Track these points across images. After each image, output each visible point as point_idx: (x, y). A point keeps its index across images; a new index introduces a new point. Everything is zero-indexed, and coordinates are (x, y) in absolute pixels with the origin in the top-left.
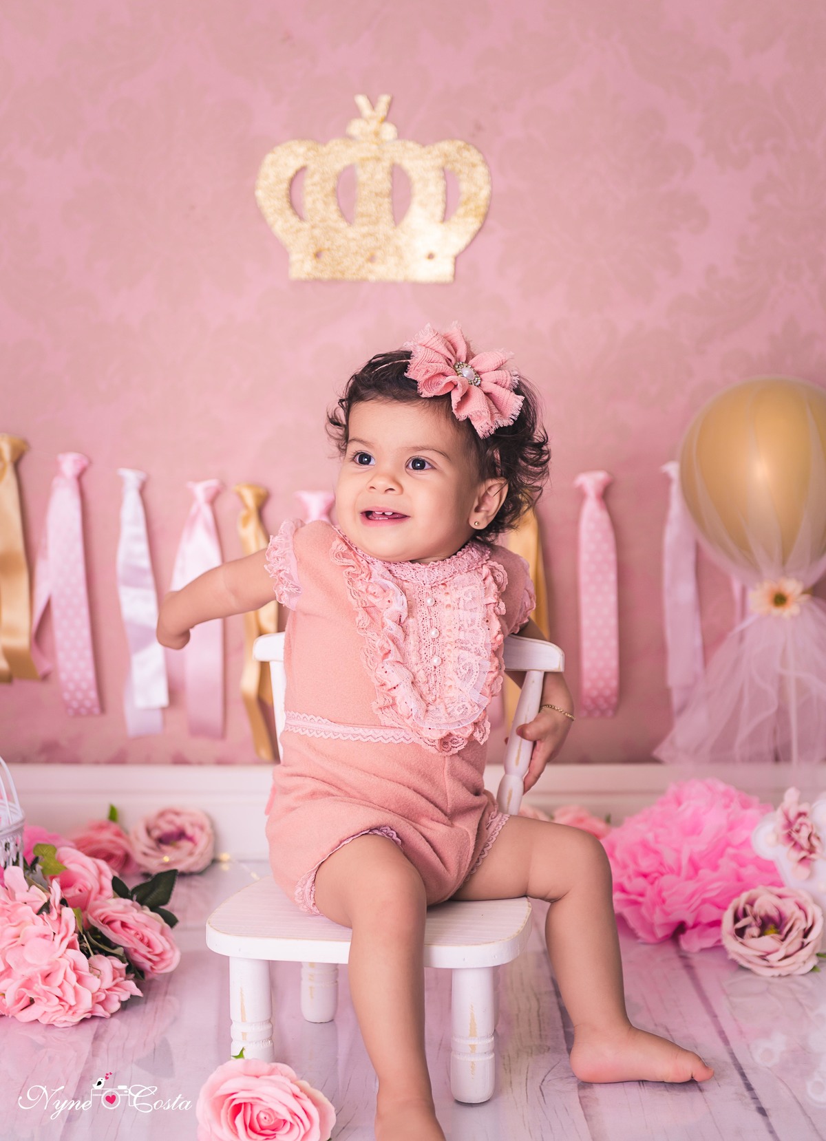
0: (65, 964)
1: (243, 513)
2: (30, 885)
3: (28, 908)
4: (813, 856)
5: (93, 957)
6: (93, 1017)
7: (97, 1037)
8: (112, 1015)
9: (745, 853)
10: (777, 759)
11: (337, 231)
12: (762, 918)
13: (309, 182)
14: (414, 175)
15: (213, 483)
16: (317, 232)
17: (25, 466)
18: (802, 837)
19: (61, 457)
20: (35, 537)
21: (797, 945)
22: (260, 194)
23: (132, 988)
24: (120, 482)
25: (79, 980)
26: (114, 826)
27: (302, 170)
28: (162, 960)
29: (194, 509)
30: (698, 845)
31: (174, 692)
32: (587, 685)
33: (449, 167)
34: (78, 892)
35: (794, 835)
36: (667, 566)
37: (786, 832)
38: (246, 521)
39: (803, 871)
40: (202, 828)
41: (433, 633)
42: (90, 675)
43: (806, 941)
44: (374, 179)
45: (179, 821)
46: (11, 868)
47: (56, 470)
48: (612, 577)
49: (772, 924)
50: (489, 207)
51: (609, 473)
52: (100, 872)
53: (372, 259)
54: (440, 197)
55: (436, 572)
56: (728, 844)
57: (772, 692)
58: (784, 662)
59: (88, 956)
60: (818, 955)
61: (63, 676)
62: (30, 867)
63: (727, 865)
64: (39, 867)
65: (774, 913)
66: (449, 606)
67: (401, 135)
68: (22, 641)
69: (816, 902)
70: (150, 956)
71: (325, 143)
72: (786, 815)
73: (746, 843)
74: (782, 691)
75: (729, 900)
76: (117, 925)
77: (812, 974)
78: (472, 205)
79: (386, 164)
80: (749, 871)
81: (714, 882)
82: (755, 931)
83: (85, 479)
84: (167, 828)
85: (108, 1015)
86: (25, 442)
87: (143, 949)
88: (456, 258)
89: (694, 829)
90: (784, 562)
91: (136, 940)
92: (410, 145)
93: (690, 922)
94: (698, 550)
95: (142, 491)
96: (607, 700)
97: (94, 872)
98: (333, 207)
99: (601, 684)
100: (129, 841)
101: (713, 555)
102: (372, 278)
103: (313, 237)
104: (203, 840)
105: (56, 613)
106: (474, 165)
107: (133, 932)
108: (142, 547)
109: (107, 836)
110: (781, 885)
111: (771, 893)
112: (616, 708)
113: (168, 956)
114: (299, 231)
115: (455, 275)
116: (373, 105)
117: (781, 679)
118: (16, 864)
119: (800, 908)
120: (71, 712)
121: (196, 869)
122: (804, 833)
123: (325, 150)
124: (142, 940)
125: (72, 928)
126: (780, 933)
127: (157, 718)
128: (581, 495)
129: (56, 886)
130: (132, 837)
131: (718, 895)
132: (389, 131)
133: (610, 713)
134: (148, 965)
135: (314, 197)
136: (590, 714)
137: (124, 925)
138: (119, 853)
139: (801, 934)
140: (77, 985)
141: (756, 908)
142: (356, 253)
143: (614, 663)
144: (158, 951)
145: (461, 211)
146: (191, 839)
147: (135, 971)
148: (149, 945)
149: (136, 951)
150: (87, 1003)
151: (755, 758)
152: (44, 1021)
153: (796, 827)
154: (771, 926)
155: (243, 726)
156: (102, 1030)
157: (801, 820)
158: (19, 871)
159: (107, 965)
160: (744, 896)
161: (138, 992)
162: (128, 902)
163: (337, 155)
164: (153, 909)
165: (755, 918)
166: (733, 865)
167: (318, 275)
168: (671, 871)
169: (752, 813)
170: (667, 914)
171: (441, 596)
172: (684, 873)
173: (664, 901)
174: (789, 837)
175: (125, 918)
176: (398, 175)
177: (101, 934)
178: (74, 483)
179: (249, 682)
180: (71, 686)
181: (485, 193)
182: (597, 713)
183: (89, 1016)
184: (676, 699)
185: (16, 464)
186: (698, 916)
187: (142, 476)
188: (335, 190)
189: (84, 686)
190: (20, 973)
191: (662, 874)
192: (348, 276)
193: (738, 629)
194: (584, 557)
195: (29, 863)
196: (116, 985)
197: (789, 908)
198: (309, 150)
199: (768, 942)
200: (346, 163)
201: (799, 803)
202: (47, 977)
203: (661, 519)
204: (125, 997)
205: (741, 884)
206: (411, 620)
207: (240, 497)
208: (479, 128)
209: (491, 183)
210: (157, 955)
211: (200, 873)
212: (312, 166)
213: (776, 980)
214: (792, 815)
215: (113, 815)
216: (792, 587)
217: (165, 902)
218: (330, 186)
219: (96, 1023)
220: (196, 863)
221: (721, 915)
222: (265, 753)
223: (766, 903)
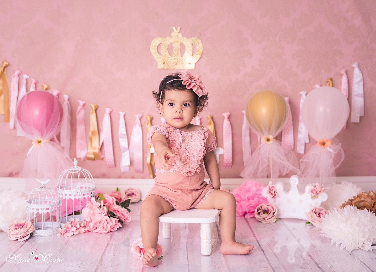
0: (104, 219)
1: (147, 122)
2: (96, 202)
3: (96, 207)
4: (275, 196)
5: (111, 218)
6: (111, 232)
7: (111, 236)
8: (115, 231)
9: (260, 196)
10: (268, 177)
11: (168, 58)
12: (264, 210)
13: (162, 46)
14: (186, 45)
15: (140, 115)
16: (163, 58)
17: (98, 111)
18: (273, 192)
19: (106, 109)
20: (100, 127)
21: (272, 216)
22: (151, 49)
23: (120, 225)
24: (119, 115)
25: (107, 223)
26: (118, 192)
27: (161, 44)
28: (127, 219)
29: (136, 121)
30: (250, 194)
31: (132, 162)
32: (225, 161)
33: (194, 43)
34: (108, 204)
35: (271, 192)
36: (243, 134)
37: (269, 191)
38: (148, 123)
39: (273, 200)
40: (138, 192)
41: (188, 147)
42: (113, 158)
43: (274, 215)
44: (177, 46)
45: (132, 191)
46: (92, 198)
47: (105, 112)
48: (231, 136)
49: (266, 211)
50: (203, 52)
51: (230, 113)
52: (113, 200)
53: (176, 64)
54: (192, 50)
55: (189, 134)
56: (256, 194)
57: (266, 161)
58: (269, 154)
59: (110, 218)
60: (276, 219)
61: (106, 159)
62: (97, 199)
63: (256, 199)
64: (99, 198)
65: (267, 209)
66: (192, 141)
67: (183, 36)
68: (97, 151)
69: (276, 207)
70: (124, 218)
71: (166, 38)
72: (269, 187)
73: (260, 194)
74: (269, 161)
75: (256, 206)
76: (117, 211)
77: (275, 223)
78: (199, 52)
79: (179, 43)
80: (261, 200)
81: (253, 203)
82: (262, 213)
83: (111, 114)
84: (130, 192)
85: (114, 231)
86: (98, 106)
87: (123, 217)
88: (195, 64)
89: (248, 191)
90: (269, 131)
91: (121, 215)
92: (185, 38)
93: (248, 212)
94: (250, 130)
95: (124, 117)
96: (230, 164)
97: (112, 200)
98: (167, 52)
99: (228, 161)
100: (121, 196)
101: (254, 131)
102: (176, 68)
103: (163, 59)
104: (138, 195)
105: (105, 144)
106: (199, 43)
107: (120, 213)
108: (124, 129)
109: (116, 194)
110: (268, 203)
111: (266, 205)
112: (232, 166)
113: (128, 218)
114: (160, 58)
115: (195, 68)
116: (176, 30)
117: (269, 158)
118: (94, 197)
119: (272, 208)
120: (108, 167)
121: (136, 202)
122: (273, 191)
123: (165, 39)
124: (122, 215)
125: (106, 211)
126: (268, 213)
127: (128, 168)
128: (224, 118)
129: (102, 202)
130: (122, 195)
131: (254, 206)
132: (180, 35)
133: (230, 167)
134: (124, 220)
135: (163, 50)
136: (226, 167)
137: (118, 211)
138: (119, 198)
139: (273, 214)
140: (107, 224)
141: (263, 208)
142: (173, 63)
143: (231, 156)
144: (126, 217)
145: (196, 53)
146: (135, 195)
147: (120, 221)
148: (124, 216)
149: (121, 217)
150: (109, 228)
151: (263, 177)
152: (99, 232)
153: (272, 190)
154: (266, 212)
155: (147, 170)
156: (112, 235)
157: (273, 188)
158: (94, 199)
159: (114, 219)
160: (260, 206)
161: (121, 226)
162: (119, 206)
163: (169, 41)
164: (125, 208)
165: (262, 210)
166: (257, 199)
167: (164, 68)
168: (243, 200)
169: (262, 187)
170: (242, 210)
171: (190, 139)
172: (246, 200)
173: (241, 207)
174: (270, 192)
175: (118, 210)
176: (182, 45)
177: (113, 213)
178: (109, 115)
179: (148, 160)
180: (108, 161)
181: (202, 49)
182: (227, 167)
183: (110, 231)
184: (245, 164)
185: (96, 111)
186: (249, 210)
187: (124, 113)
188: (168, 48)
189: (111, 161)
190: (94, 221)
191: (241, 201)
192: (171, 68)
193: (259, 146)
194: (224, 132)
195: (97, 197)
196: (116, 224)
197: (270, 208)
198: (162, 39)
199: (265, 215)
200: (171, 42)
201: (272, 184)
202: (100, 222)
203: (242, 123)
204: (118, 227)
205: (259, 203)
206: (183, 144)
207: (146, 118)
208: (200, 34)
209: (203, 47)
210: (126, 218)
211: (137, 203)
212: (163, 43)
213: (267, 224)
214: (271, 187)
215: (118, 190)
216: (271, 137)
217: (128, 207)
218: (167, 48)
219: (111, 233)
220: (136, 200)
221: (254, 210)
222: (151, 176)
223: (265, 207)
